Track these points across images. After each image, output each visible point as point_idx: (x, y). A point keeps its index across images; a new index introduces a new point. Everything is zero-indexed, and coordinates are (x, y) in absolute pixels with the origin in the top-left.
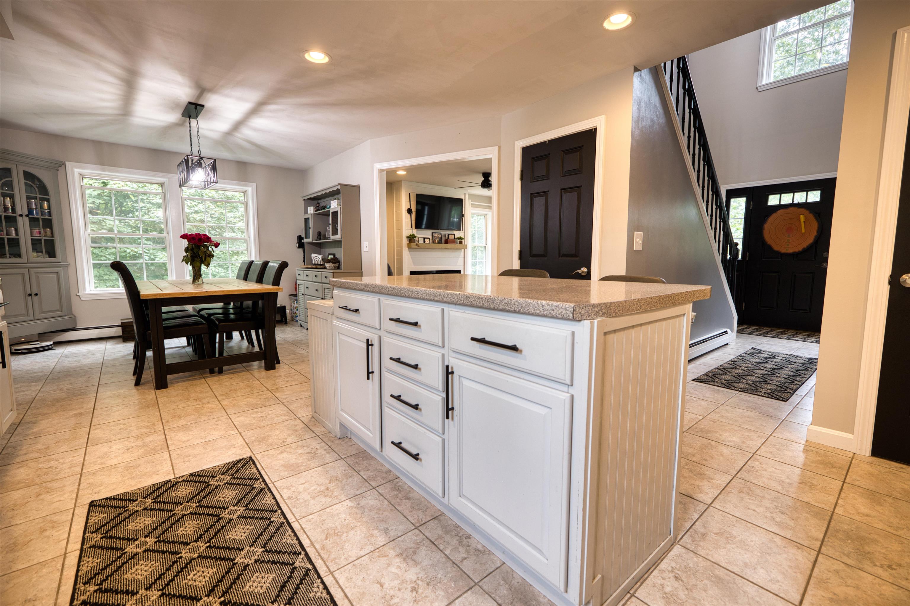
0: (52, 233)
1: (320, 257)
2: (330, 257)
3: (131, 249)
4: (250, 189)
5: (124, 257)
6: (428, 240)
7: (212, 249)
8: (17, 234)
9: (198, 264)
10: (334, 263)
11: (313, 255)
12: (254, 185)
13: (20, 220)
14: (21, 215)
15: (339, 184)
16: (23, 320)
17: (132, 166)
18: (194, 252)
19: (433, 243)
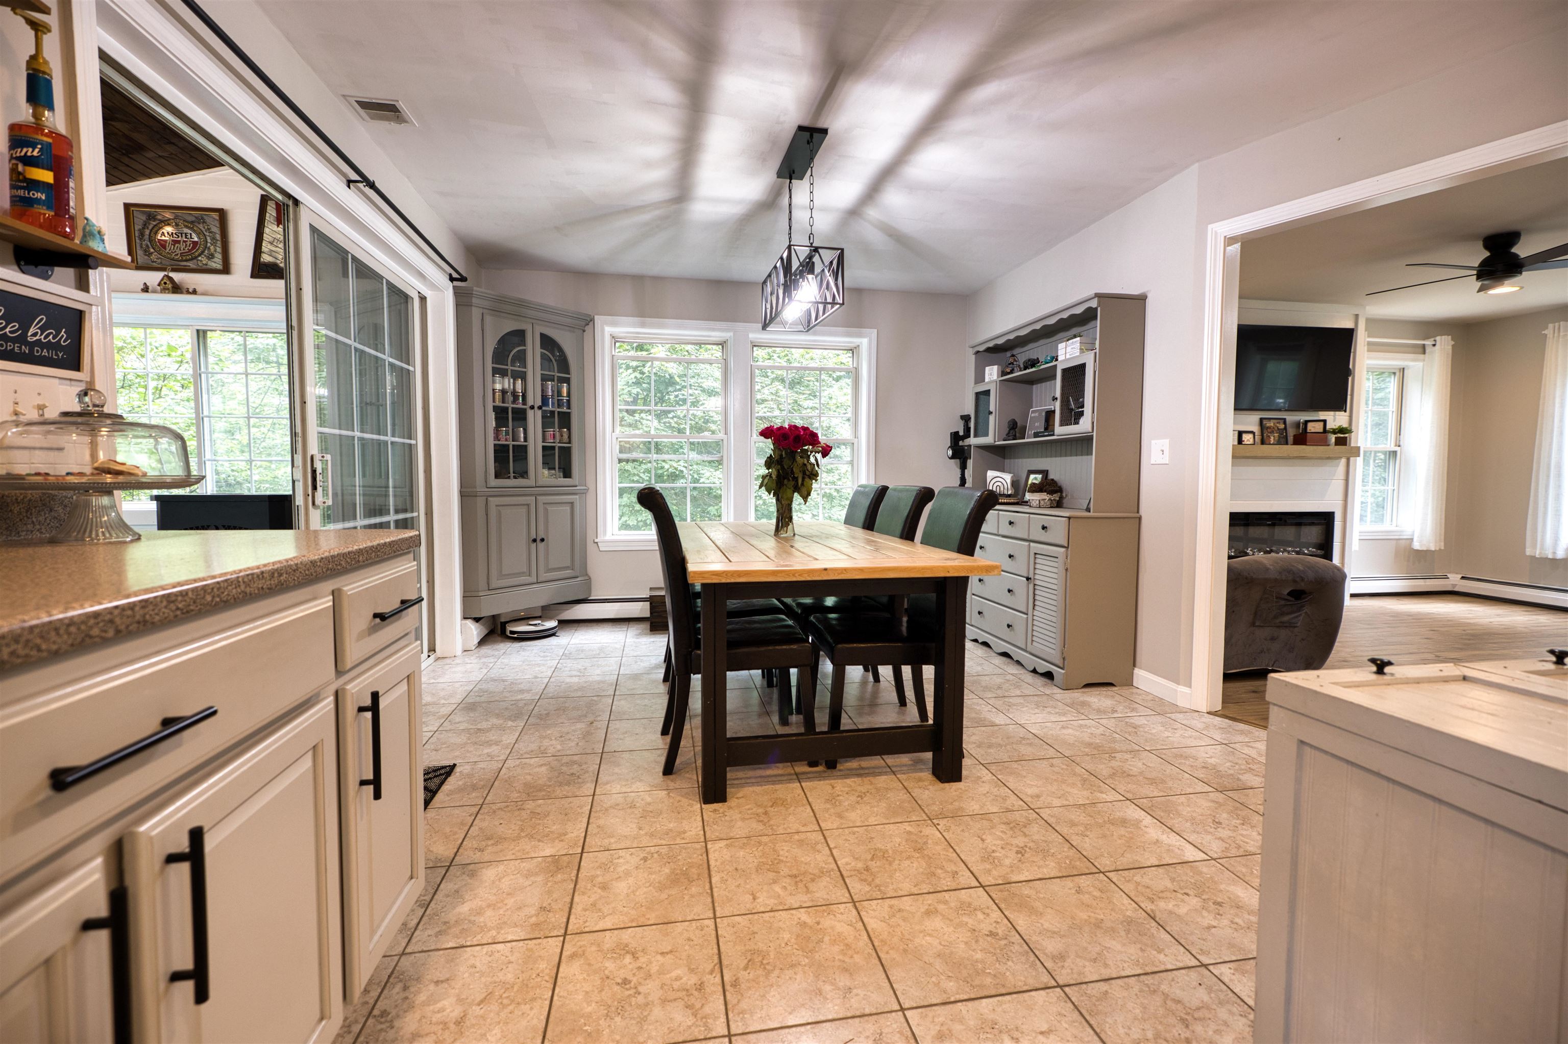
0: (569, 437)
1: (1008, 477)
2: (1035, 479)
3: (671, 462)
4: (866, 342)
5: (659, 477)
6: (1251, 436)
7: (816, 460)
8: (526, 439)
9: (789, 491)
10: (1051, 492)
11: (991, 474)
12: (874, 332)
13: (530, 414)
14: (532, 407)
15: (1098, 296)
16: (522, 583)
17: (683, 314)
18: (783, 468)
19: (1263, 442)
